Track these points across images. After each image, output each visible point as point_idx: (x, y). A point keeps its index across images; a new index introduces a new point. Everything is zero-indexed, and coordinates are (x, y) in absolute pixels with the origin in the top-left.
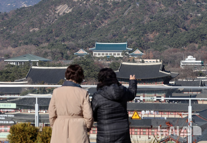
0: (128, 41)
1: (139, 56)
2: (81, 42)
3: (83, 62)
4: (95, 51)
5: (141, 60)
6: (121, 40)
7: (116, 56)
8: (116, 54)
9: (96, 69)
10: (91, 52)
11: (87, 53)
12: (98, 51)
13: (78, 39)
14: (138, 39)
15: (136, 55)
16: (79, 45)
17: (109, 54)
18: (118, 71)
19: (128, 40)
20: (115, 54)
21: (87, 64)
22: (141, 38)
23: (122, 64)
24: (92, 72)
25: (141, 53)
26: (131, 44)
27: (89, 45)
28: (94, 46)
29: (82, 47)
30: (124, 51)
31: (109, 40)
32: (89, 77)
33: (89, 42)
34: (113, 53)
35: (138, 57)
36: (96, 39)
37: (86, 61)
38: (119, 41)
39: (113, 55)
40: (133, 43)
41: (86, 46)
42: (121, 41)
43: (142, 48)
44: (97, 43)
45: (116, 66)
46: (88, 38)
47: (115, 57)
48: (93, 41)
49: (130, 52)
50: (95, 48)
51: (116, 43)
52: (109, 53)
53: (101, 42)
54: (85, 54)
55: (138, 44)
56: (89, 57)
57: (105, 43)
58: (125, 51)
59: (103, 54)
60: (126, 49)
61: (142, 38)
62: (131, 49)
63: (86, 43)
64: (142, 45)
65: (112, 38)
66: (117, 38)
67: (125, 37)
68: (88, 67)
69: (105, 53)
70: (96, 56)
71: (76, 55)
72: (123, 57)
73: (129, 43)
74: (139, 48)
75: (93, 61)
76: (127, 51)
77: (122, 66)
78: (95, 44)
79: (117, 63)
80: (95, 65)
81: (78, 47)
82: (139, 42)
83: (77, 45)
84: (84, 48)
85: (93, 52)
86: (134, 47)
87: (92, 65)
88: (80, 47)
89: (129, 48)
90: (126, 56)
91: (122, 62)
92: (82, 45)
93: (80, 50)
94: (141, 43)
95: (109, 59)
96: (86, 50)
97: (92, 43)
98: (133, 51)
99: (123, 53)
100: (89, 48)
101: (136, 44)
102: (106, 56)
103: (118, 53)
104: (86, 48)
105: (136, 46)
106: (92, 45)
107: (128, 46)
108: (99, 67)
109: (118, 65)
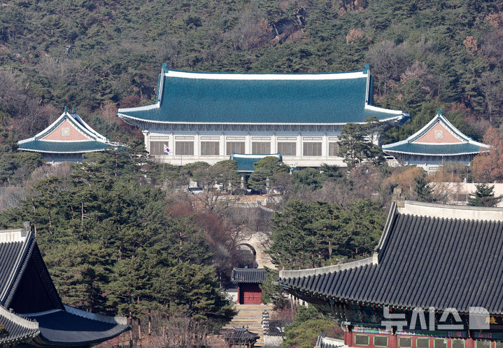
0: (376, 60)
1: (457, 161)
2: (63, 67)
3: (95, 198)
4: (158, 128)
5: (470, 188)
6: (327, 51)
7: (296, 160)
8: (299, 149)
9: (181, 245)
10: (132, 130)
11: (103, 140)
12: (174, 129)
13: (41, 48)
14: (441, 48)
15: (432, 155)
16: (48, 83)
17: (248, 149)
18: (375, 260)
19: (372, 52)
20: (288, 149)
21: (120, 211)
22: (460, 43)
23: (397, 216)
24: (164, 263)
25: (459, 139)
26: (392, 83)
27: (115, 84)
28: (149, 93)
29: (72, 97)
30: (352, 128)
31: (249, 56)
32: (144, 297)
33: (118, 70)
34: (274, 141)
35: (451, 165)
36: (158, 48)
37: (112, 194)
38: (312, 58)
39: (274, 151)
40: (409, 75)
41: (98, 96)
42: (330, 62)
43: (468, 105)
44: (171, 74)
45: (315, 225)
46: (106, 42)
47: (287, 169)
48: (142, 59)
49: (391, 132)
50: (158, 105)
51: (296, 72)
52: (248, 140)
53: (195, 65)
54: (94, 145)
55: (444, 79)
56: (120, 163)
57: (219, 72)
58: (362, 128)
59: (210, 149)
60: (363, 115)
61: (470, 42)
62: (398, 115)
63: (97, 70)
64: (468, 87)
65: (264, 40)
66: (299, 39)
67: (354, 33)
68: (128, 232)
69: (223, 140)
70: (166, 161)
71: (32, 154)
72: (345, 165)
73: (381, 73)
74: (449, 108)
75: (156, 195)
76: (374, 126)
77: (398, 228)
78: (157, 81)
79: (321, 204)
80: (176, 221)
81: (43, 97)
82: (446, 67)
83: (40, 89)
84: (83, 109)
85: (145, 132)
86: (412, 102)
87: (154, 217)
88: (60, 98)
89: (379, 106)
90: (365, 160)
91: (399, 203)
92: (69, 84)
93: (61, 121)
94: (461, 71)
95: (254, 179)
96: (93, 116)
97: (136, 74)
98: (407, 127)
99: (345, 137)
100: (118, 106)
101: (427, 82)
102: (229, 161)
103: (312, 139)
104: (93, 109)
105: (428, 97)
106: (136, 89)
107: (375, 97)
108: (200, 230)
109: (328, 222)
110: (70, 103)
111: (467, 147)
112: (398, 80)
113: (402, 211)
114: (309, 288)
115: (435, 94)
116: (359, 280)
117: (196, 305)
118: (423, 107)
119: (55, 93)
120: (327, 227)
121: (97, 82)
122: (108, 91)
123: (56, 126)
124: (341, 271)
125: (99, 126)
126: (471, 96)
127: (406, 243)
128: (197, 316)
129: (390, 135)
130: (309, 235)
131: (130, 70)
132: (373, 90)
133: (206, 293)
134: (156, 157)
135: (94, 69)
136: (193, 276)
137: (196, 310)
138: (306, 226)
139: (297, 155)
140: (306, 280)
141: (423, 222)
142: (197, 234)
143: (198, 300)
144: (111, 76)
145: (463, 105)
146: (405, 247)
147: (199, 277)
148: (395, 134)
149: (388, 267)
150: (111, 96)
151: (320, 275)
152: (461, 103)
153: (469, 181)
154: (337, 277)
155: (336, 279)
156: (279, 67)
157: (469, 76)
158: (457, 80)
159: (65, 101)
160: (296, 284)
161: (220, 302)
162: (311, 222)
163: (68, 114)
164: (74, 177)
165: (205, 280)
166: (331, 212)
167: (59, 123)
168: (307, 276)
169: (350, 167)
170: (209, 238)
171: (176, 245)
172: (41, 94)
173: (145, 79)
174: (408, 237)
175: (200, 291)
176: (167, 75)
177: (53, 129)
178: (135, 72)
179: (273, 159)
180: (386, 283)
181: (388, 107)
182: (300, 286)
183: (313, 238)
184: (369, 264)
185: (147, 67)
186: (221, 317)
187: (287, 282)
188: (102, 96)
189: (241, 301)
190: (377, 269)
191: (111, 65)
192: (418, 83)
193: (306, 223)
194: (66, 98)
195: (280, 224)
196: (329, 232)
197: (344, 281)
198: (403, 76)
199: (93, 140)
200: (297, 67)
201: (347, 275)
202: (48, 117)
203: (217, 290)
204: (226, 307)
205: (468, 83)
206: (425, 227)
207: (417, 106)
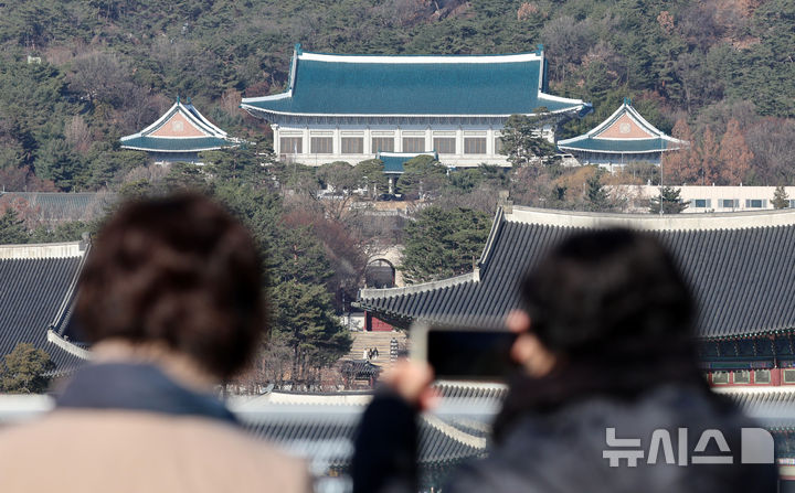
0: (553, 40)
1: (642, 161)
2: (178, 49)
4: (290, 121)
5: (653, 191)
6: (494, 29)
7: (457, 159)
8: (459, 146)
9: (296, 261)
10: (259, 125)
11: (223, 135)
12: (309, 122)
13: (156, 27)
14: (630, 26)
15: (614, 152)
16: (159, 68)
17: (398, 146)
18: (476, 276)
19: (549, 29)
20: (446, 146)
22: (653, 19)
23: (503, 224)
25: (648, 132)
26: (572, 67)
27: (240, 68)
28: (281, 78)
29: (188, 85)
30: (517, 120)
31: (401, 35)
33: (244, 51)
34: (429, 136)
35: (634, 164)
36: (295, 26)
39: (429, 148)
40: (592, 57)
41: (220, 84)
42: (498, 42)
43: (663, 93)
44: (306, 56)
45: (456, 236)
46: (235, 19)
47: (444, 169)
48: (274, 39)
49: (567, 125)
50: (289, 94)
51: (458, 53)
52: (398, 136)
53: (336, 46)
54: (212, 141)
55: (633, 62)
56: (240, 164)
57: (365, 53)
58: (529, 121)
59: (352, 146)
60: (533, 103)
61: (666, 18)
62: (577, 104)
63: (219, 52)
64: (662, 72)
65: (421, 15)
66: (463, 14)
67: (527, 8)
69: (367, 135)
70: (299, 161)
71: (138, 153)
72: (509, 164)
73: (559, 55)
74: (641, 96)
75: (270, 202)
76: (544, 118)
77: (504, 238)
78: (290, 64)
79: (464, 211)
80: (290, 232)
81: (153, 86)
82: (637, 47)
83: (149, 75)
84: (201, 99)
85: (273, 127)
86: (595, 90)
87: (264, 227)
88: (172, 86)
89: (556, 94)
90: (534, 158)
91: (506, 208)
92: (185, 69)
93: (173, 113)
94: (654, 53)
95: (404, 182)
96: (213, 108)
97: (266, 57)
98: (589, 119)
99: (509, 131)
100: (244, 95)
101: (614, 66)
102: (375, 160)
103: (474, 134)
104: (214, 98)
105: (614, 83)
106: (265, 74)
107: (551, 83)
108: (318, 243)
109: (471, 232)
110: (186, 92)
111: (658, 143)
112: (579, 63)
113: (510, 218)
114: (396, 310)
115: (623, 79)
116: (457, 300)
117: (304, 332)
118: (609, 97)
119: (167, 80)
120: (471, 239)
121: (219, 66)
122: (232, 77)
123: (166, 119)
124: (435, 290)
125: (219, 119)
126: (666, 82)
127: (513, 257)
128: (304, 345)
129: (570, 129)
130: (449, 248)
131: (259, 52)
132: (548, 75)
133: (315, 318)
134: (288, 155)
135: (215, 52)
136: (299, 297)
137: (304, 338)
138: (445, 238)
139: (457, 152)
140: (393, 301)
141: (534, 230)
142: (315, 247)
143: (305, 326)
144: (236, 59)
145: (656, 93)
146: (512, 261)
147: (305, 298)
148: (575, 128)
149: (491, 284)
150: (236, 82)
151: (410, 295)
152: (654, 89)
153: (654, 184)
154: (430, 297)
155: (428, 300)
156: (436, 48)
157: (663, 58)
158: (649, 64)
159: (179, 90)
160: (380, 306)
161: (332, 328)
162: (452, 233)
163: (181, 105)
164: (168, 180)
165: (314, 302)
166: (475, 221)
167: (170, 116)
168: (394, 296)
169: (515, 166)
170: (330, 253)
171: (290, 261)
172: (150, 81)
173: (277, 63)
174: (516, 249)
175: (307, 315)
176: (300, 58)
177: (162, 123)
178: (264, 54)
179: (427, 158)
180: (488, 303)
181: (567, 95)
182: (386, 307)
183: (454, 252)
184: (469, 281)
185: (280, 49)
186: (333, 346)
187: (370, 303)
188: (224, 83)
189: (369, 327)
190: (479, 287)
191: (235, 47)
192: (602, 66)
193: (445, 233)
194: (181, 85)
195: (414, 235)
196: (473, 244)
197: (439, 302)
198: (585, 58)
199: (210, 135)
200: (459, 48)
201: (442, 295)
202: (159, 109)
203: (328, 313)
204: (339, 334)
205: (663, 67)
206: (537, 237)
207: (602, 95)
